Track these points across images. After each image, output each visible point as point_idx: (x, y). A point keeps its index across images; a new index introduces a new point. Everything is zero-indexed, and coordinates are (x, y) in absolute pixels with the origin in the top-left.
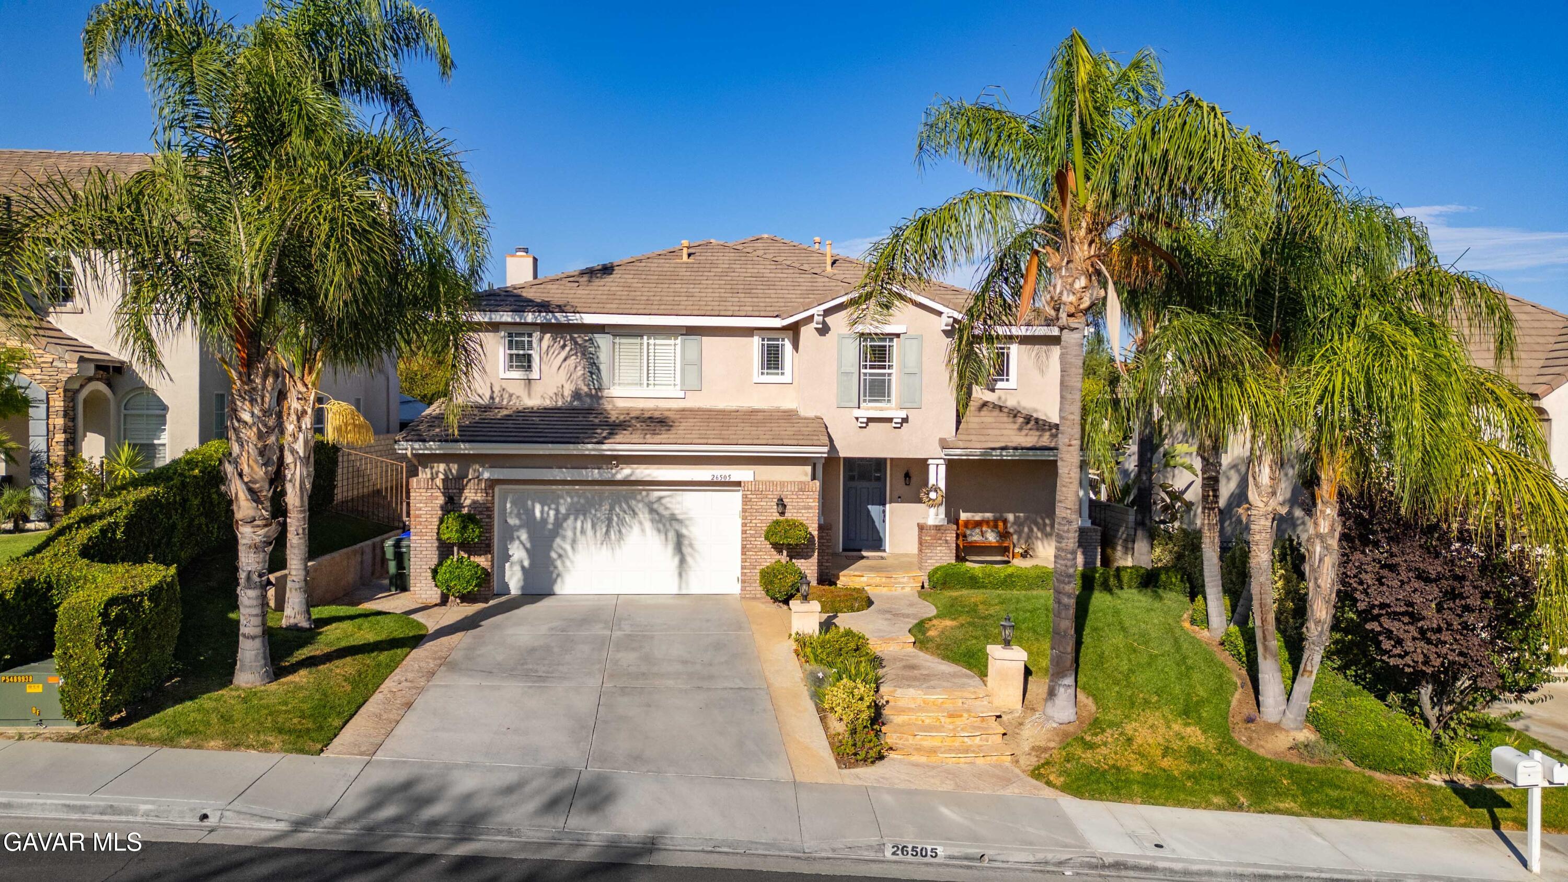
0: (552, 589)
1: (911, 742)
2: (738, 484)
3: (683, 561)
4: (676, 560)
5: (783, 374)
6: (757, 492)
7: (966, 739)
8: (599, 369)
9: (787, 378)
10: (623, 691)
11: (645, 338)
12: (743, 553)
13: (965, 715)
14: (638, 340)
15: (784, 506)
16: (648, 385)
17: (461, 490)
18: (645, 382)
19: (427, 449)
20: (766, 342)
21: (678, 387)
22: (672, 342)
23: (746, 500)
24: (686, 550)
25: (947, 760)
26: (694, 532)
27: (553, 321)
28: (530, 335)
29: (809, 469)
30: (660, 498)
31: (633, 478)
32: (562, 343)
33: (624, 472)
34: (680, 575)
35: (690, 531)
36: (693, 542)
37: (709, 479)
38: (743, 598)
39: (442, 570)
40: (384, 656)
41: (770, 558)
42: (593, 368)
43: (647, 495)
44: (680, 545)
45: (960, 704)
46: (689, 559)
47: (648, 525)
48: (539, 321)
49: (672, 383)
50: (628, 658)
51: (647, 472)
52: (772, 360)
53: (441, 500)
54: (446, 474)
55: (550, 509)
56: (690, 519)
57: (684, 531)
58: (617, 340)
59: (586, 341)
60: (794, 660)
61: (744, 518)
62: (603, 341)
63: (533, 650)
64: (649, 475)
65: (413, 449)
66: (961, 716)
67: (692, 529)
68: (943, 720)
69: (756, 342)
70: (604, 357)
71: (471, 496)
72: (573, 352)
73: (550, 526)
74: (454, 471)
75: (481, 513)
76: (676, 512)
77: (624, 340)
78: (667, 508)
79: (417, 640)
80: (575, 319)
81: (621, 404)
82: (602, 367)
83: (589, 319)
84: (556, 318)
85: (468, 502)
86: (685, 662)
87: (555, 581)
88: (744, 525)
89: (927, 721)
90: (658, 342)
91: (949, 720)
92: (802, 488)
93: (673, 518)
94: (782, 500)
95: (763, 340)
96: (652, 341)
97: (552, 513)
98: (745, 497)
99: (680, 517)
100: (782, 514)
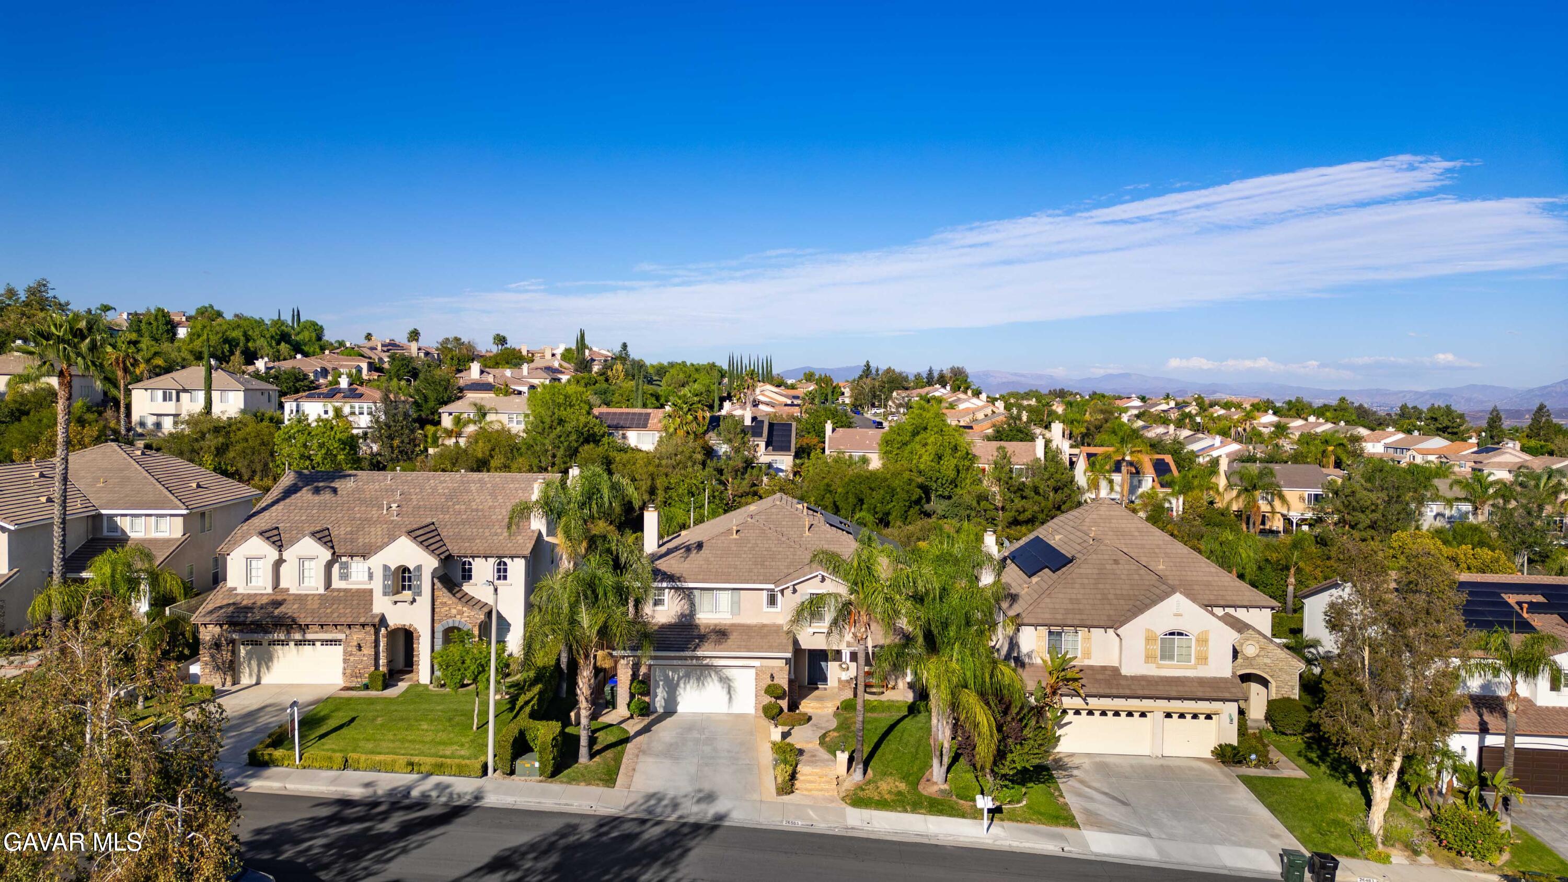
0: (676, 710)
1: (805, 787)
2: (755, 667)
3: (730, 698)
4: (728, 697)
5: (777, 607)
6: (761, 671)
7: (824, 787)
8: (694, 606)
9: (779, 610)
10: (707, 765)
11: (716, 593)
12: (756, 696)
14: (714, 594)
15: (773, 678)
16: (716, 613)
17: (639, 670)
18: (715, 611)
20: (769, 593)
21: (730, 612)
22: (726, 594)
23: (757, 675)
24: (732, 692)
25: (815, 794)
26: (735, 684)
28: (664, 591)
29: (784, 661)
30: (723, 673)
31: (710, 665)
32: (678, 595)
33: (706, 661)
34: (729, 704)
36: (737, 689)
37: (742, 665)
38: (756, 717)
39: (632, 705)
40: (619, 748)
41: (768, 699)
42: (692, 604)
43: (717, 671)
44: (729, 690)
45: (824, 772)
46: (733, 698)
47: (716, 682)
49: (727, 612)
50: (707, 749)
52: (772, 601)
53: (630, 674)
54: (632, 663)
55: (675, 676)
57: (732, 685)
58: (704, 594)
59: (691, 594)
60: (771, 752)
62: (696, 592)
63: (671, 745)
66: (824, 777)
68: (816, 778)
69: (765, 592)
70: (697, 601)
71: (643, 670)
72: (684, 598)
73: (675, 682)
74: (635, 661)
75: (646, 679)
76: (730, 679)
77: (708, 594)
78: (725, 675)
79: (626, 740)
80: (686, 585)
81: (705, 621)
82: (696, 605)
83: (693, 585)
84: (677, 585)
85: (641, 674)
86: (729, 751)
87: (677, 706)
88: (756, 684)
89: (810, 779)
90: (721, 594)
91: (818, 779)
92: (781, 669)
93: (727, 678)
94: (772, 675)
96: (718, 594)
97: (676, 678)
98: (757, 673)
99: (731, 681)
100: (773, 681)
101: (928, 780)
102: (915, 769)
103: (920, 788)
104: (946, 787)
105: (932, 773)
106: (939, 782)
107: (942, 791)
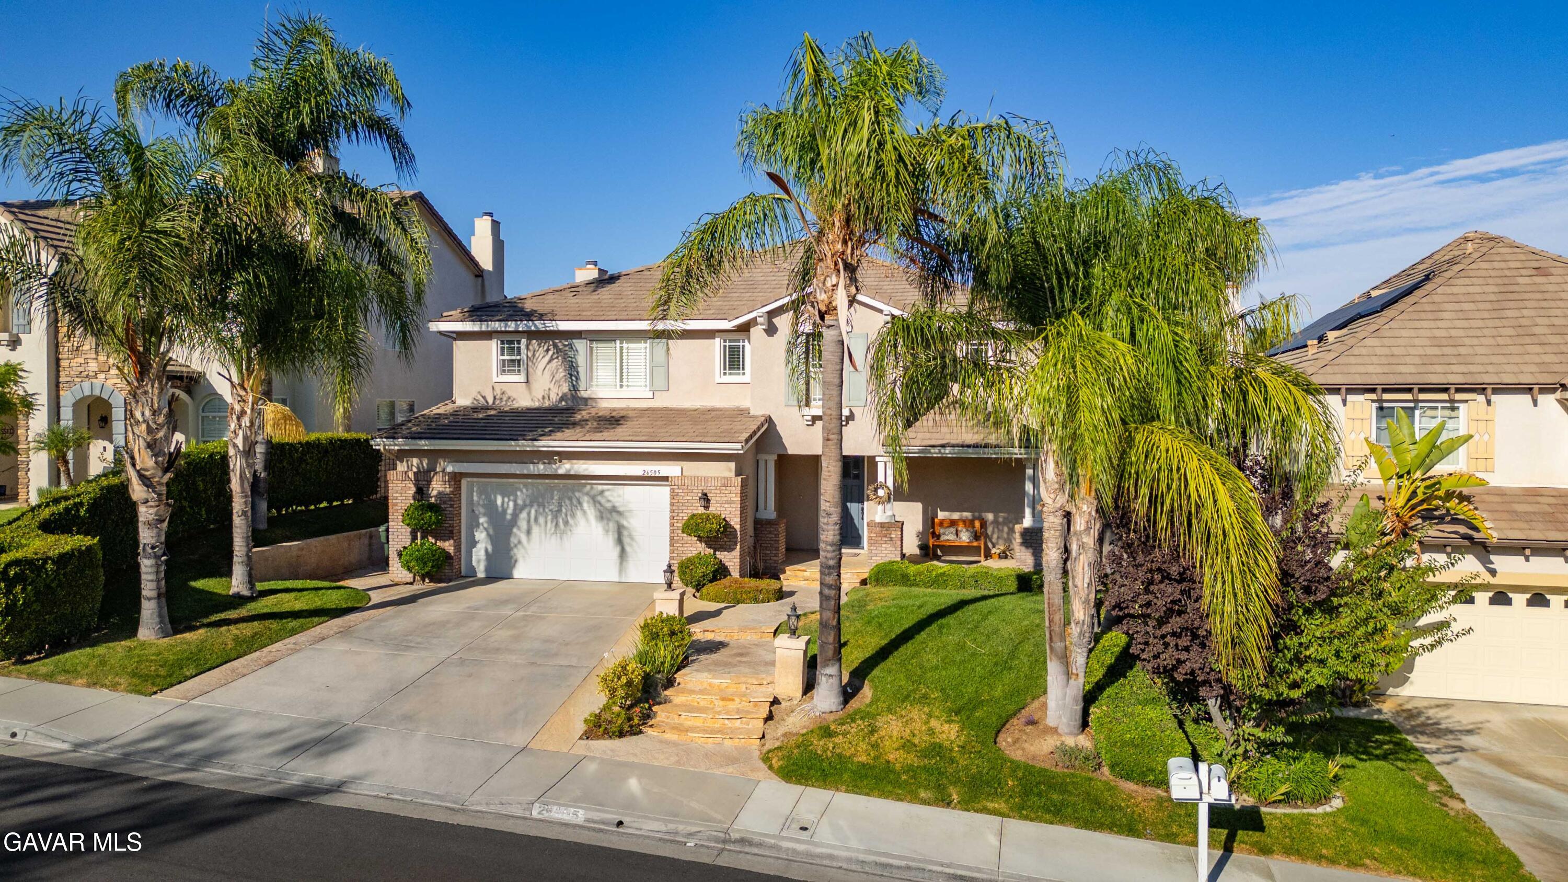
0: (511, 574)
1: (676, 721)
2: (666, 479)
4: (618, 549)
5: (744, 374)
6: (683, 486)
7: (726, 721)
8: (578, 373)
9: (746, 378)
11: (618, 342)
12: (672, 545)
13: (737, 699)
14: (613, 345)
15: (708, 501)
16: (621, 386)
17: (429, 482)
18: (618, 383)
19: (396, 445)
20: (727, 344)
21: (648, 388)
22: (642, 345)
23: (673, 495)
24: (626, 540)
25: (697, 740)
27: (533, 328)
28: (519, 342)
29: (732, 465)
30: (602, 492)
31: (572, 473)
32: (546, 348)
33: (565, 467)
34: (621, 563)
35: (629, 522)
36: (634, 534)
37: (640, 473)
39: (405, 552)
41: (695, 548)
42: (572, 371)
43: (592, 488)
44: (620, 537)
45: (744, 689)
46: (628, 548)
47: (592, 515)
48: (520, 329)
49: (643, 384)
50: (502, 635)
51: (585, 466)
52: (734, 360)
53: (413, 490)
54: (418, 468)
55: (509, 500)
56: (630, 511)
57: (625, 523)
58: (594, 345)
59: (566, 346)
61: (672, 511)
62: (580, 345)
63: (431, 624)
64: (587, 470)
65: (385, 445)
66: (733, 700)
67: (632, 520)
68: (717, 703)
69: (717, 344)
70: (581, 360)
71: (437, 487)
72: (555, 356)
73: (509, 517)
74: (425, 465)
75: (445, 503)
76: (617, 504)
77: (600, 345)
78: (609, 501)
80: (551, 326)
82: (579, 369)
83: (564, 326)
84: (535, 326)
85: (435, 493)
86: (546, 641)
87: (514, 566)
88: (672, 518)
89: (702, 704)
90: (631, 345)
91: (721, 703)
92: (725, 483)
94: (706, 495)
95: (725, 341)
96: (625, 345)
97: (511, 504)
98: (672, 491)
99: (621, 509)
100: (706, 508)
101: (1032, 722)
102: (998, 693)
103: (1005, 740)
104: (1084, 741)
105: (1045, 705)
106: (1063, 729)
107: (1069, 754)
